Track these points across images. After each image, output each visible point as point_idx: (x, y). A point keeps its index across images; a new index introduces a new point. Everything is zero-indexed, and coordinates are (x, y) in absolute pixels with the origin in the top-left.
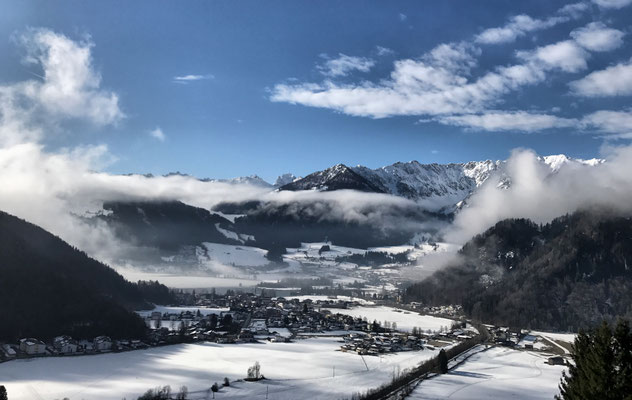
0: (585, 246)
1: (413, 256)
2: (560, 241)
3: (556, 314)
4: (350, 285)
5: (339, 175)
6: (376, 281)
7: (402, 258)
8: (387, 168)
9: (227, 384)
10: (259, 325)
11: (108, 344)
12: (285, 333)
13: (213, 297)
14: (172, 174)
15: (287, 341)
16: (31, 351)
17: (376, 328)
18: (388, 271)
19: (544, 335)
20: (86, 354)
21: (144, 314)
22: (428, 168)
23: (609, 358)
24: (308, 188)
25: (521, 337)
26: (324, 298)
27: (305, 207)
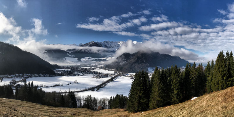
0: (139, 58)
1: (107, 59)
2: (134, 57)
3: (133, 70)
4: (94, 65)
5: (92, 43)
6: (100, 64)
7: (105, 60)
8: (103, 42)
9: (70, 84)
10: (76, 73)
11: (48, 75)
12: (81, 74)
13: (67, 67)
14: (58, 44)
15: (82, 76)
16: (36, 76)
17: (99, 73)
18: (102, 62)
19: (130, 74)
20: (45, 77)
21: (54, 70)
22: (111, 42)
23: (140, 77)
24: (86, 46)
25: (126, 74)
26: (89, 68)
27: (85, 50)
